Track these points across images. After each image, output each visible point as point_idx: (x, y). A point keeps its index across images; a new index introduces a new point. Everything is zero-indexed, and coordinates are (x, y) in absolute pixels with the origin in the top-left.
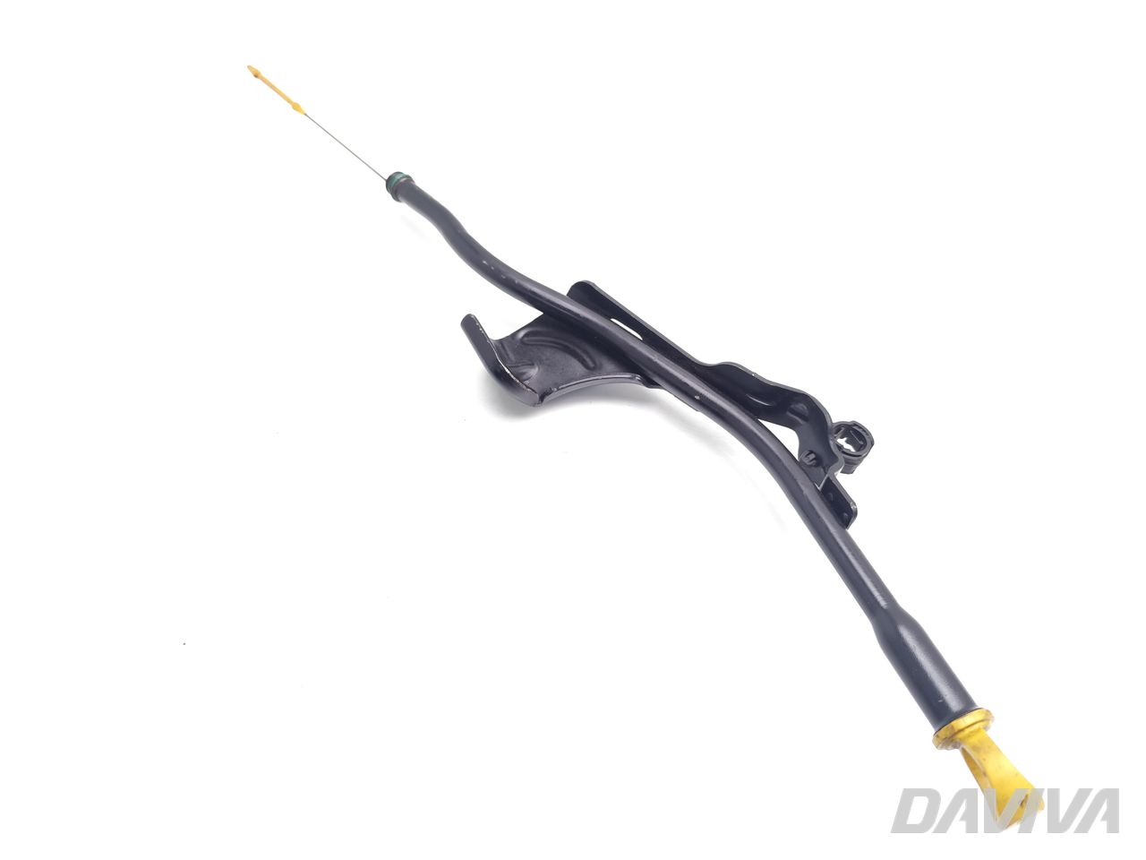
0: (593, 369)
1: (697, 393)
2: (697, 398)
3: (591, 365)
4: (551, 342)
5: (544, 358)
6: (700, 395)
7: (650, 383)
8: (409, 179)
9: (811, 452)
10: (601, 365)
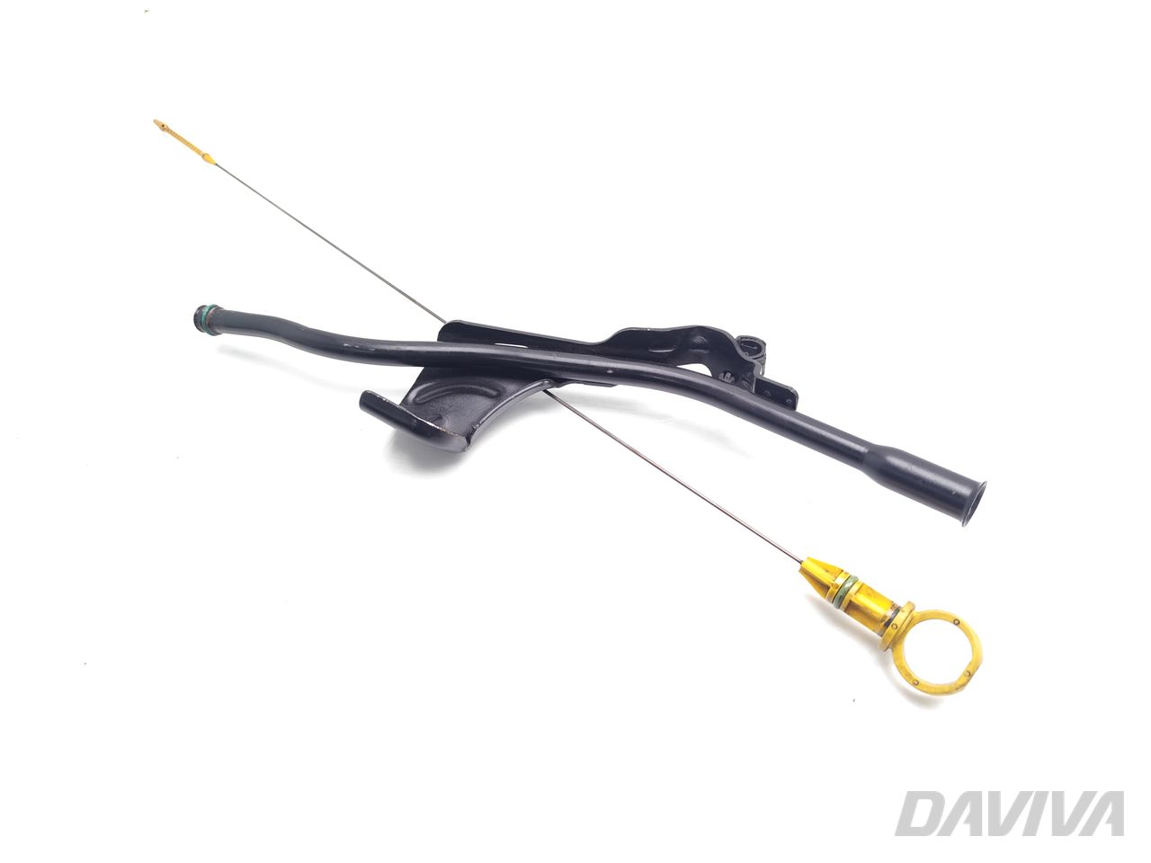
0: (499, 396)
1: (608, 369)
2: (610, 372)
3: (494, 393)
4: (445, 391)
5: (446, 407)
6: (612, 369)
7: (560, 382)
8: (217, 308)
9: (725, 373)
10: (503, 388)
